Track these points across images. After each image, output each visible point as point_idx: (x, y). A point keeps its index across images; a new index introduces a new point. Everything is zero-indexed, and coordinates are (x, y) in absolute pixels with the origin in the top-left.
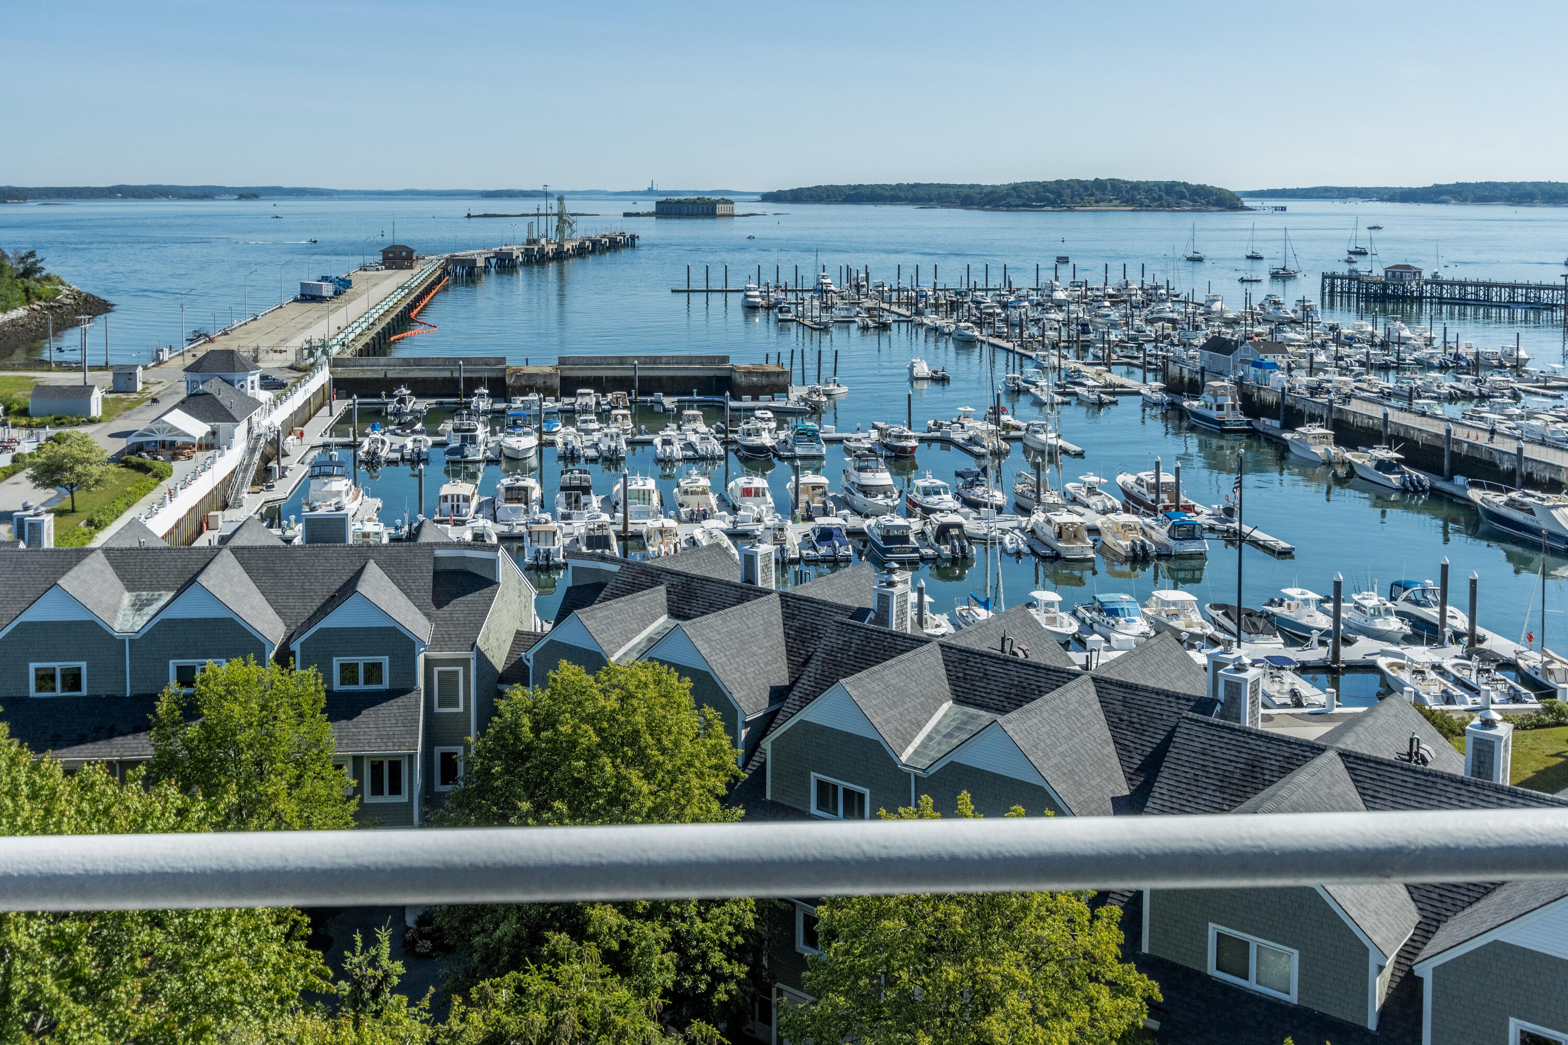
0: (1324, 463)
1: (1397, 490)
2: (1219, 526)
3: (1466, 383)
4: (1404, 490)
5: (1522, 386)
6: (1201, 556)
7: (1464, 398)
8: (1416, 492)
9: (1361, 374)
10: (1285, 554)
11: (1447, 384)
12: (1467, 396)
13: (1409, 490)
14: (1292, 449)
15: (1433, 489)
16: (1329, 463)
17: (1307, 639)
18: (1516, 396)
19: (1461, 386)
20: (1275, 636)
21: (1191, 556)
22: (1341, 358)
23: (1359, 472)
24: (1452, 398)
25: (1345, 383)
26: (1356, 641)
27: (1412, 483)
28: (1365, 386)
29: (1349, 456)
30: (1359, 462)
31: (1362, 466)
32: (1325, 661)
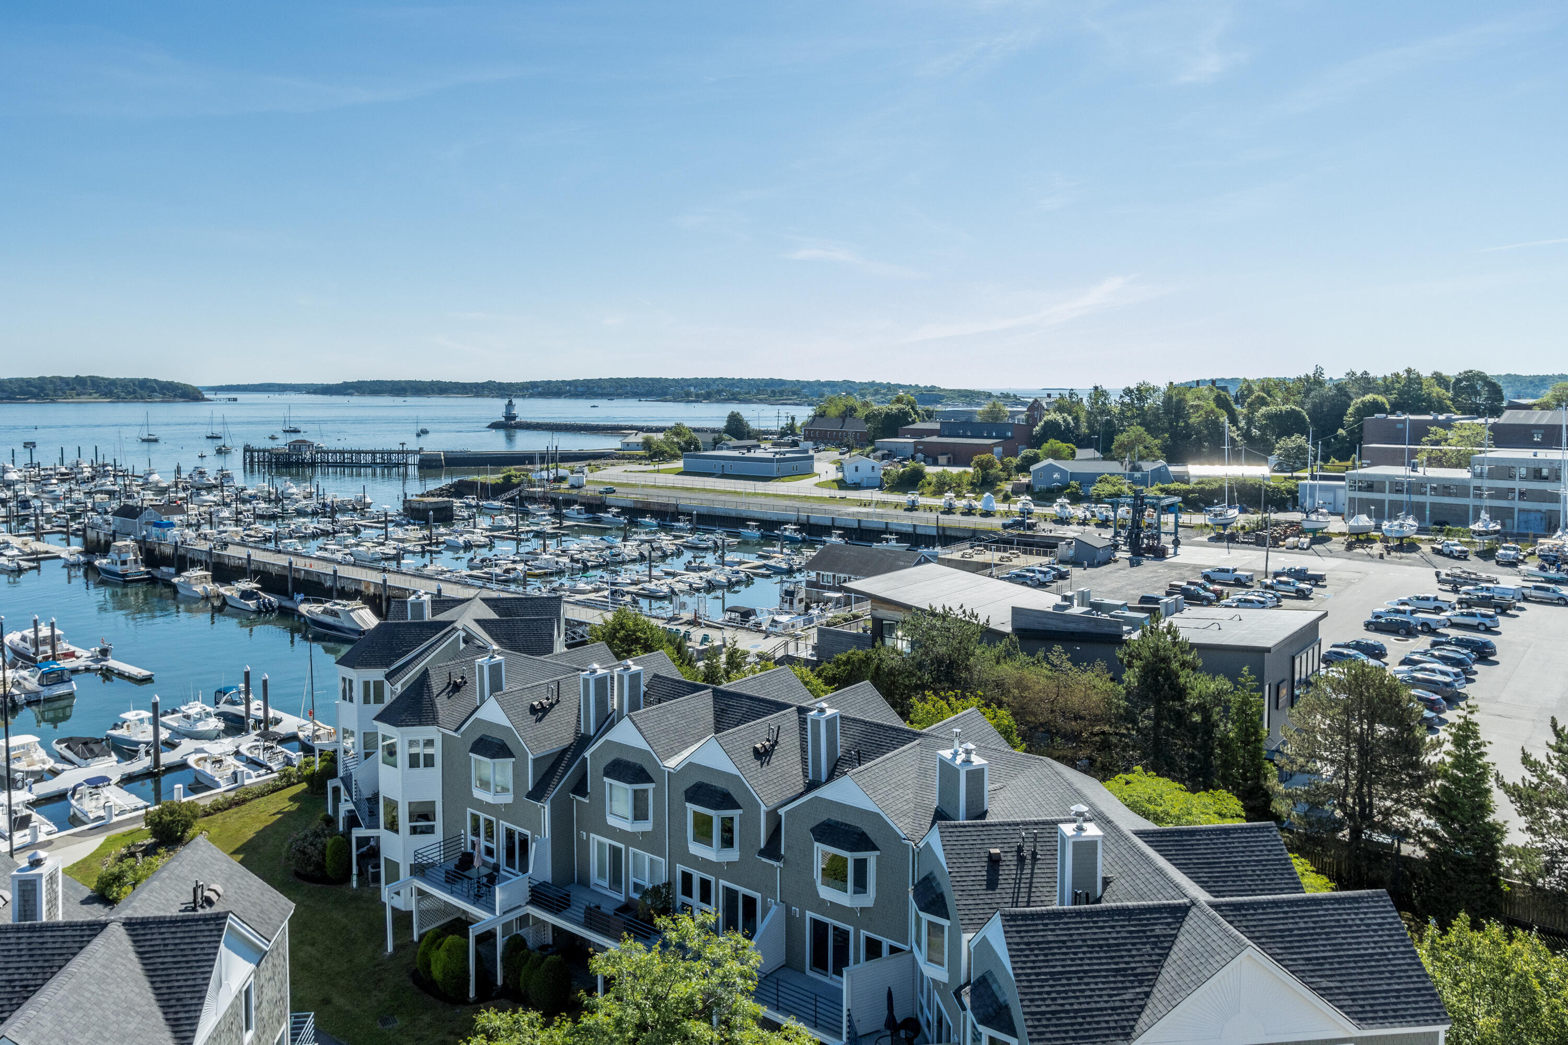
0: (203, 598)
1: (254, 612)
2: (95, 666)
3: (324, 524)
4: (258, 612)
5: (363, 523)
6: (71, 695)
7: (322, 535)
8: (267, 611)
9: (250, 524)
10: (147, 680)
11: (312, 526)
12: (325, 533)
13: (264, 611)
14: (180, 590)
15: (280, 607)
16: (207, 598)
17: (137, 751)
18: (356, 532)
19: (321, 527)
20: (110, 756)
21: (60, 698)
22: (241, 513)
23: (230, 602)
24: (314, 536)
25: (237, 532)
26: (179, 744)
27: (264, 605)
28: (252, 533)
29: (222, 590)
30: (228, 593)
31: (231, 597)
32: (148, 768)
